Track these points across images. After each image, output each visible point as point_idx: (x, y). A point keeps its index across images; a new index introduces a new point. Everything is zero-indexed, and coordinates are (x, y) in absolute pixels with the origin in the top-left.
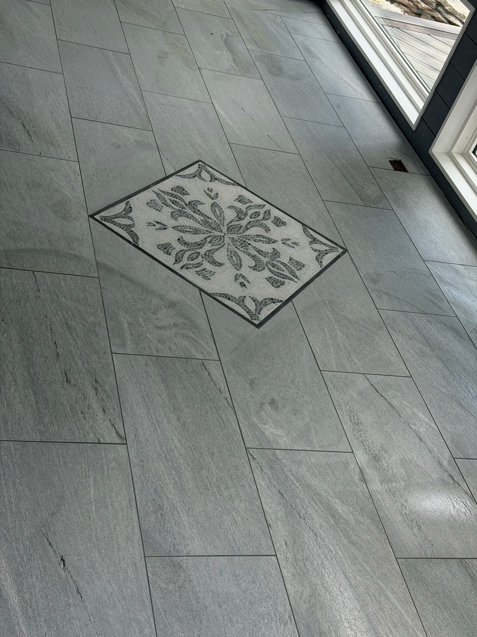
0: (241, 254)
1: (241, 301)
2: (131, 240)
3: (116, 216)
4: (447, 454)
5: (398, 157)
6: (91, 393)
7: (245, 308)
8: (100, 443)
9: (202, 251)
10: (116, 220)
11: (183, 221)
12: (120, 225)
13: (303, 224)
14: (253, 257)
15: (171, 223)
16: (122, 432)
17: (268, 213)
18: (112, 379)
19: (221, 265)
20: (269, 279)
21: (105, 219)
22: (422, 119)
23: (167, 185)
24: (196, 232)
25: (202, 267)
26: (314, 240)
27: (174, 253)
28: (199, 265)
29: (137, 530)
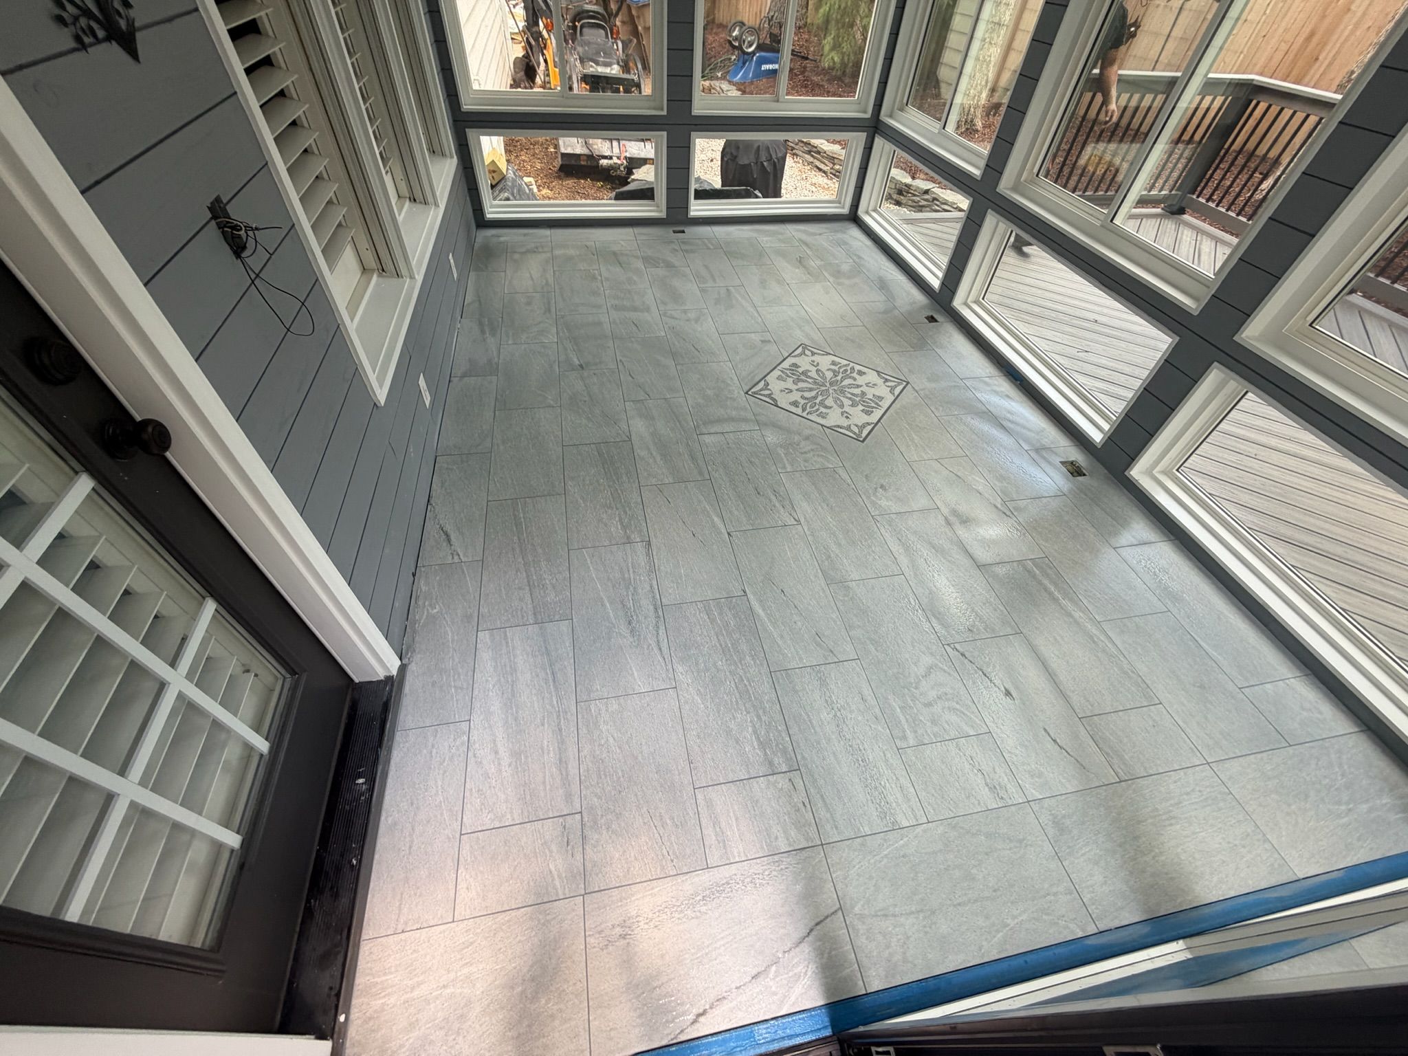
0: (842, 398)
1: (848, 428)
2: (773, 403)
3: (761, 390)
4: (999, 500)
5: (930, 314)
6: (773, 498)
7: (852, 431)
8: (786, 526)
9: (817, 401)
10: (762, 392)
11: (801, 385)
12: (764, 395)
13: (877, 371)
14: (850, 399)
15: (794, 387)
16: (797, 518)
17: (853, 369)
18: (783, 488)
19: (831, 407)
20: (863, 411)
21: (755, 393)
22: (943, 284)
23: (786, 364)
24: (811, 390)
25: (820, 411)
26: (887, 380)
27: (800, 406)
28: (818, 410)
29: (819, 571)
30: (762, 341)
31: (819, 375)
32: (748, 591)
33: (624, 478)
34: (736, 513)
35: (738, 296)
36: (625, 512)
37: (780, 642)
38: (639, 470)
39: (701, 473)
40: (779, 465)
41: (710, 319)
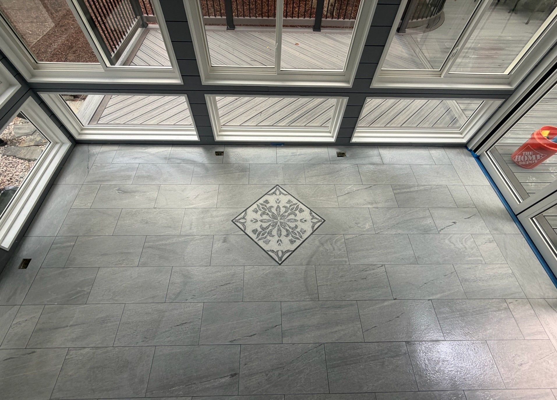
0: (289, 218)
2: (291, 252)
3: (278, 256)
4: (362, 185)
5: (215, 152)
7: (316, 222)
8: (386, 271)
9: (290, 230)
10: (280, 256)
11: (274, 233)
13: (266, 194)
14: (289, 214)
15: (276, 238)
16: (380, 265)
17: (262, 204)
18: (361, 266)
19: (296, 225)
20: (300, 212)
21: (280, 259)
22: (200, 136)
24: (279, 230)
25: (300, 232)
26: (274, 193)
27: (294, 239)
28: (298, 232)
30: (225, 241)
31: (265, 222)
32: (429, 298)
33: (358, 351)
34: (380, 293)
35: (157, 243)
36: (386, 354)
37: (452, 292)
38: (351, 341)
39: (352, 305)
40: (344, 263)
41: (189, 268)
